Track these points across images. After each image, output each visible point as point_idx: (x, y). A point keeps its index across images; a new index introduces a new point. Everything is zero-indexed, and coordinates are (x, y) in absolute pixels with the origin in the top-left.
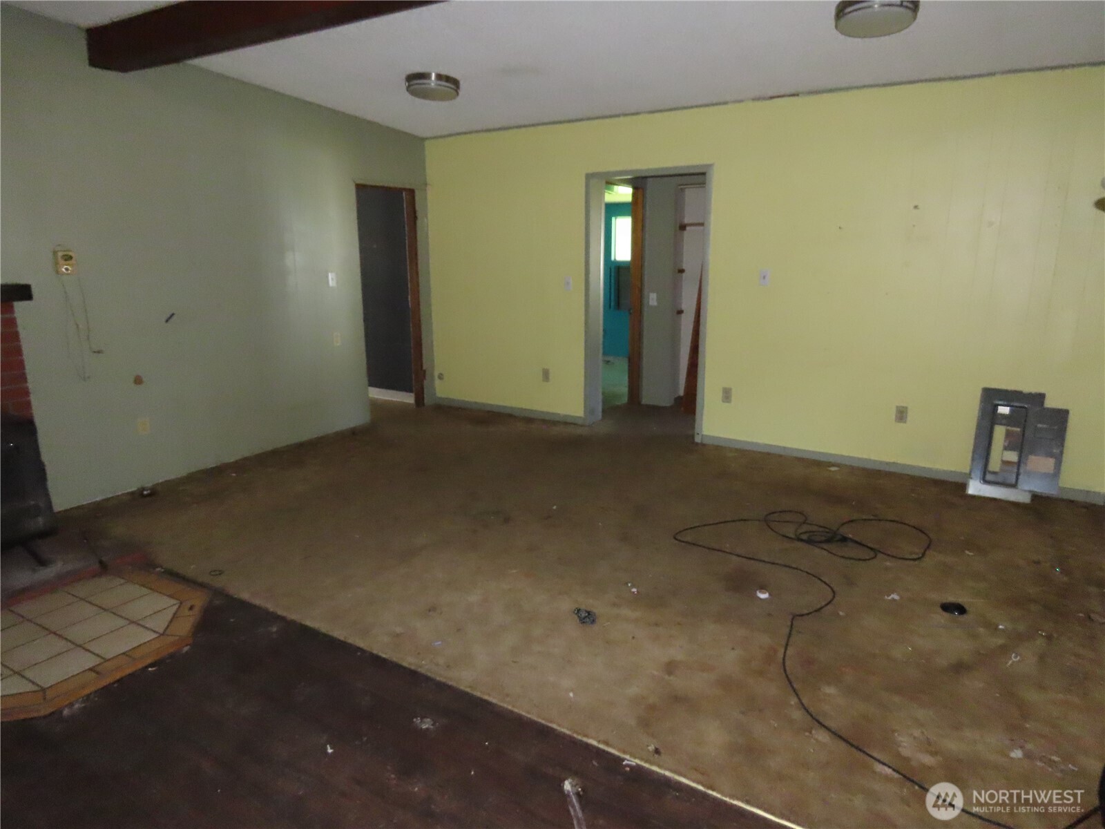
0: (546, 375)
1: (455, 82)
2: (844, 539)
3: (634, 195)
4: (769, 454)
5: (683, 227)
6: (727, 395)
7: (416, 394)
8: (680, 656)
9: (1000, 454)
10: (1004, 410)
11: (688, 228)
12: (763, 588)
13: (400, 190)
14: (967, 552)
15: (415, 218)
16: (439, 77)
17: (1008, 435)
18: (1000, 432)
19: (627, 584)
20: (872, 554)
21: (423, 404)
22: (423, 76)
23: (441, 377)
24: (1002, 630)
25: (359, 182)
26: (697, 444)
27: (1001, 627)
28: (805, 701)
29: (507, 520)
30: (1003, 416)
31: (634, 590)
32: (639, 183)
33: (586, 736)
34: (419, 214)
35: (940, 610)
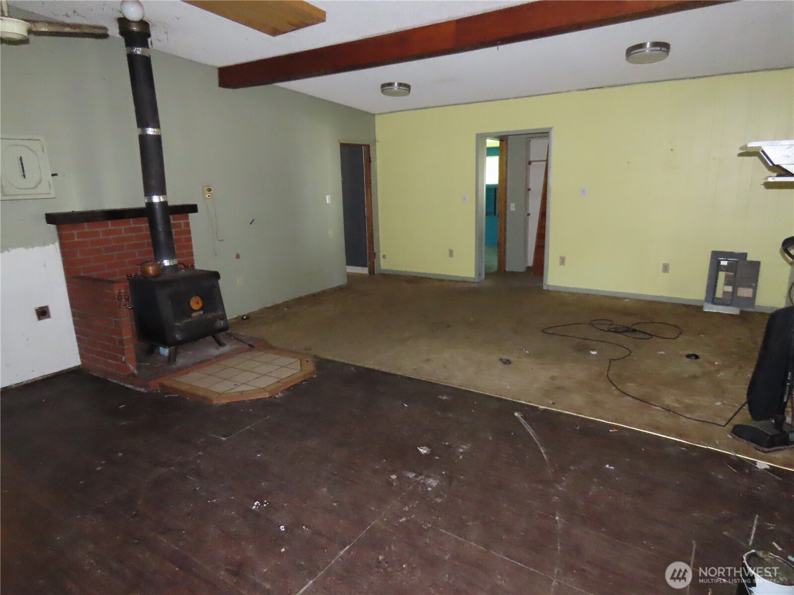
0: (451, 253)
1: (408, 87)
2: (634, 331)
3: (500, 144)
4: (588, 294)
5: (530, 163)
6: (562, 261)
7: (369, 268)
8: (556, 375)
9: (722, 288)
10: (724, 263)
11: (532, 163)
12: (593, 350)
13: (361, 146)
14: (701, 335)
15: (370, 162)
16: (400, 85)
17: (727, 277)
18: (722, 275)
19: (522, 350)
20: (650, 337)
21: (374, 274)
22: (391, 84)
23: (384, 256)
24: (717, 365)
25: (342, 142)
26: (545, 290)
27: (716, 363)
28: (619, 388)
29: (448, 326)
30: (724, 266)
31: (527, 352)
32: (503, 138)
33: (519, 400)
34: (372, 160)
35: (685, 358)
